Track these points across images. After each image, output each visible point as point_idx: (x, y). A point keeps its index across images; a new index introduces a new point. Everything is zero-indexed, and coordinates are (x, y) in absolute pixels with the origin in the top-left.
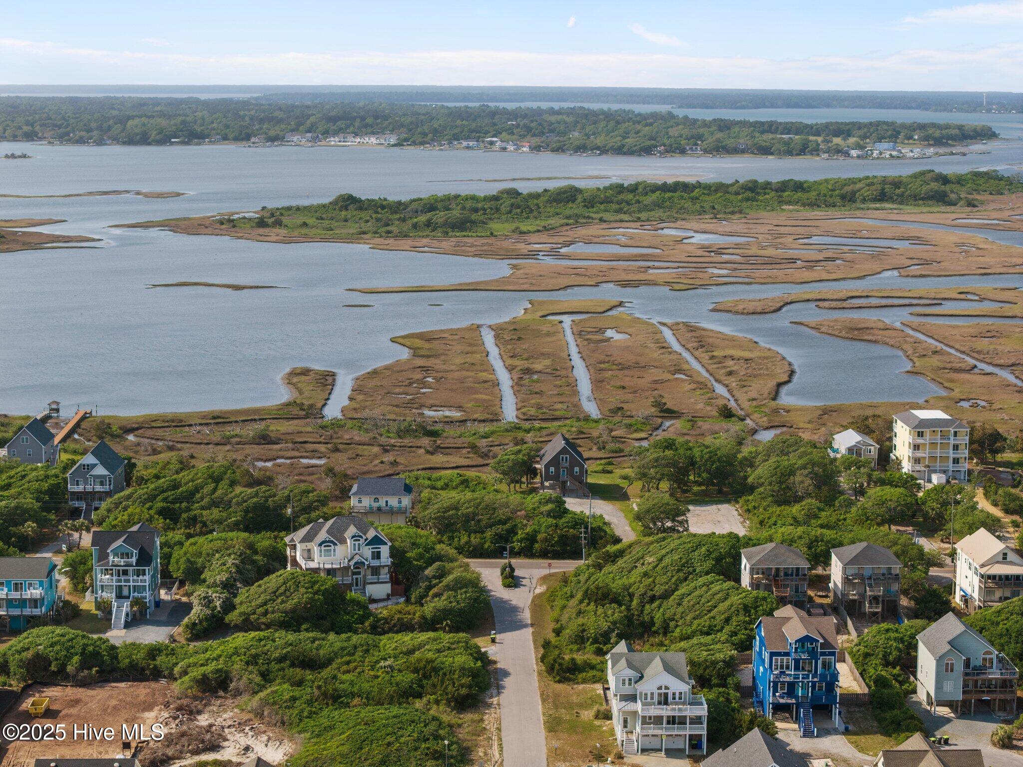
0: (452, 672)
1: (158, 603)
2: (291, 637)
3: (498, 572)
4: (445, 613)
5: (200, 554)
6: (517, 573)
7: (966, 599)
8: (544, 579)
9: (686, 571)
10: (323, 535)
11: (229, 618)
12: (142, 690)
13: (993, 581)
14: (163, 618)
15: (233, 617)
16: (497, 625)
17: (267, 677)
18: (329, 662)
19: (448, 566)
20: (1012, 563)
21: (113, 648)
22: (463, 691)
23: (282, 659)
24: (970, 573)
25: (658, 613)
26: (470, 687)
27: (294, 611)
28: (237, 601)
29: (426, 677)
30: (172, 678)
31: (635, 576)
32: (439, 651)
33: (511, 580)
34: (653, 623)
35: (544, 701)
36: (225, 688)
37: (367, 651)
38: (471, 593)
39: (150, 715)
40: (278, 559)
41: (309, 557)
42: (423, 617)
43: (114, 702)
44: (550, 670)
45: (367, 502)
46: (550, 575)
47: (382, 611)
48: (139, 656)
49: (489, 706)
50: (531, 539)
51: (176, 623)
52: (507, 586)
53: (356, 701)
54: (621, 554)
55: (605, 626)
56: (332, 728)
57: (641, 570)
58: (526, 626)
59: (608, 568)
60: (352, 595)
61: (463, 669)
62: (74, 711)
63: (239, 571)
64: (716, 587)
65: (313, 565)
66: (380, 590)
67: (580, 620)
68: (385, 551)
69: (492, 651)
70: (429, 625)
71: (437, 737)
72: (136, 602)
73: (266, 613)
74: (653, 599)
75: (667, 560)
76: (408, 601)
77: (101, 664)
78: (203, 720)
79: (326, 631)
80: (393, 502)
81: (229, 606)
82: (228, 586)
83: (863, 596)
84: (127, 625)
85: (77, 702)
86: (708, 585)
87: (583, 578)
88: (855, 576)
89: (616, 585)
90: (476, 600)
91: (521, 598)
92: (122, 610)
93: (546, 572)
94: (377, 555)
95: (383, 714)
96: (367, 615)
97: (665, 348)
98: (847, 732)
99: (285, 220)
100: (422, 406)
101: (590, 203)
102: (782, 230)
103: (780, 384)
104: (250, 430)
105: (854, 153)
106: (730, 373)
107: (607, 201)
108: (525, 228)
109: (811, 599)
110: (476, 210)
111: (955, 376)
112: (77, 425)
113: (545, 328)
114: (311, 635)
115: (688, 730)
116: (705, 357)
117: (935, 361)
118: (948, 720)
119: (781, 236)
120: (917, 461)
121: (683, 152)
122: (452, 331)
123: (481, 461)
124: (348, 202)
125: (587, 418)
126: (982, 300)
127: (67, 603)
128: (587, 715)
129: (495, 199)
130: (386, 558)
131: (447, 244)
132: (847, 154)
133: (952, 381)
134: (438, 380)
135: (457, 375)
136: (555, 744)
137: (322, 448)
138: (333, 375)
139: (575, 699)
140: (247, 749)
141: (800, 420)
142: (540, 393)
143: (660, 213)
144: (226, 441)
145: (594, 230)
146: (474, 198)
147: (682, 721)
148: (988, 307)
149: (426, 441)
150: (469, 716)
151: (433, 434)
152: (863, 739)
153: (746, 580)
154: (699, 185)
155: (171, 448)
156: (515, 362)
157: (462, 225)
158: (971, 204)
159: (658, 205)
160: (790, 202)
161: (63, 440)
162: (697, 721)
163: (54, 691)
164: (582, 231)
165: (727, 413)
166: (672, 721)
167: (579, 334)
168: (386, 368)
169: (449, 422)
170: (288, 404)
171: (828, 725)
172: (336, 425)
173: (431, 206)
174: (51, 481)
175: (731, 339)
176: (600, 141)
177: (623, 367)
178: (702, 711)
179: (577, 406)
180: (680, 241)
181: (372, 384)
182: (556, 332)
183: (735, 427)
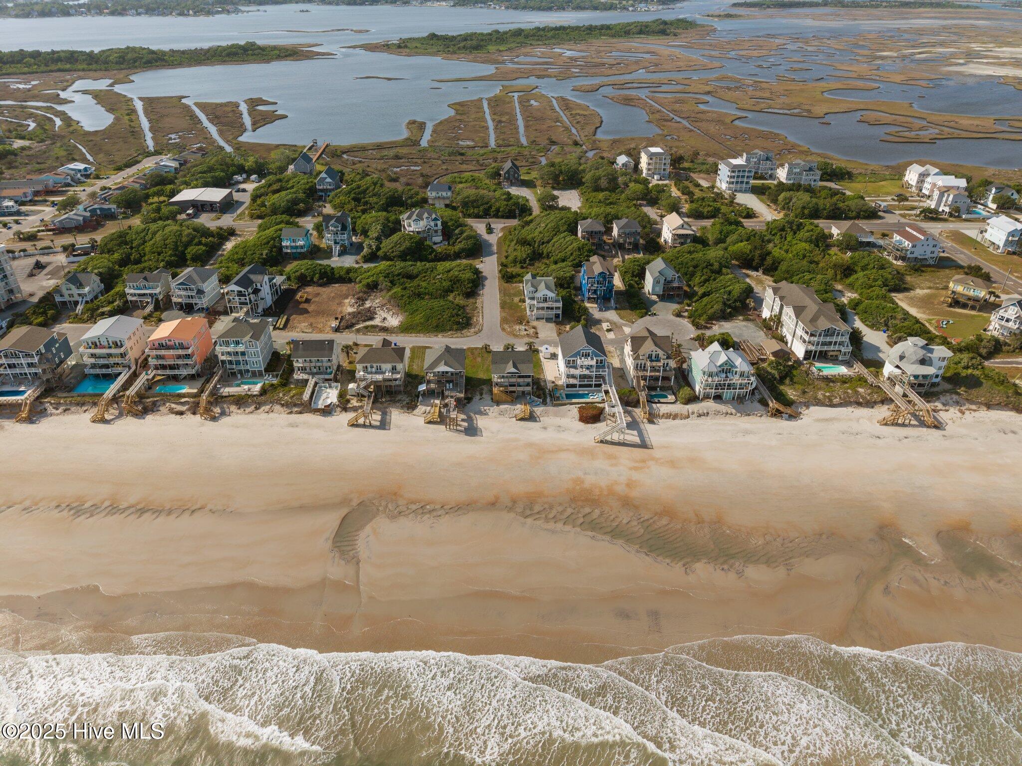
0: (465, 281)
1: (352, 244)
2: (402, 264)
3: (484, 226)
4: (463, 250)
5: (366, 224)
6: (492, 226)
7: (666, 243)
8: (502, 229)
9: (556, 231)
10: (414, 217)
11: (378, 254)
12: (344, 288)
13: (677, 237)
14: (354, 251)
15: (380, 253)
16: (483, 254)
17: (393, 283)
18: (417, 276)
19: (464, 228)
20: (683, 230)
21: (333, 269)
22: (469, 290)
23: (399, 275)
24: (667, 233)
25: (545, 249)
26: (472, 287)
27: (404, 251)
28: (381, 246)
29: (455, 283)
30: (356, 283)
31: (536, 233)
33: (490, 230)
34: (543, 254)
35: (500, 292)
36: (376, 288)
37: (432, 271)
38: (473, 239)
39: (347, 301)
40: (397, 226)
41: (410, 226)
42: (455, 253)
43: (333, 295)
44: (503, 277)
45: (434, 194)
46: (505, 227)
47: (439, 248)
48: (342, 273)
49: (479, 295)
50: (498, 210)
51: (358, 254)
52: (488, 233)
53: (427, 297)
54: (531, 221)
55: (524, 256)
56: (417, 310)
57: (539, 230)
58: (494, 254)
59: (526, 228)
60: (428, 243)
61: (469, 279)
62: (317, 299)
63: (382, 232)
64: (567, 239)
65: (411, 229)
66: (438, 239)
67: (515, 254)
68: (439, 223)
69: (480, 266)
70: (457, 256)
72: (342, 246)
73: (393, 252)
74: (543, 243)
75: (549, 226)
76: (449, 244)
77: (327, 277)
78: (368, 304)
79: (415, 261)
80: (444, 194)
81: (378, 248)
82: (378, 239)
83: (625, 241)
84: (339, 255)
85: (318, 294)
86: (564, 238)
87: (517, 232)
88: (623, 233)
89: (529, 237)
90: (475, 244)
91: (493, 239)
92: (337, 249)
93: (503, 225)
94: (436, 225)
95: (437, 304)
96: (433, 250)
97: (553, 109)
98: (616, 309)
99: (408, 45)
100: (458, 139)
101: (526, 37)
102: (601, 49)
103: (597, 128)
104: (392, 153)
105: (631, 9)
106: (578, 123)
107: (533, 35)
108: (501, 48)
109: (605, 242)
110: (482, 40)
111: (665, 123)
112: (324, 150)
113: (507, 100)
114: (410, 263)
115: (554, 312)
116: (568, 114)
117: (657, 116)
118: (656, 302)
119: (600, 52)
120: (649, 170)
121: (564, 9)
122: (472, 101)
123: (480, 168)
124: (433, 36)
125: (522, 146)
126: (677, 84)
127: (315, 245)
128: (516, 299)
129: (490, 34)
130: (440, 227)
131: (471, 57)
132: (628, 9)
133: (664, 126)
134: (465, 126)
135: (472, 123)
136: (504, 314)
137: (419, 161)
138: (425, 123)
139: (512, 291)
140: (385, 319)
141: (604, 146)
142: (504, 133)
143: (553, 41)
144: (382, 158)
145: (528, 50)
146: (482, 34)
147: (552, 308)
148: (680, 88)
149: (459, 158)
150: (471, 300)
151: (462, 154)
152: (622, 312)
153: (580, 234)
154: (569, 27)
155: (360, 162)
156: (495, 117)
157: (477, 48)
158: (675, 35)
159: (553, 37)
160: (604, 35)
161: (318, 159)
162: (558, 308)
163: (309, 289)
164: (523, 50)
165: (576, 144)
166: (548, 308)
167: (520, 103)
168: (445, 120)
169: (469, 147)
170: (407, 139)
171: (609, 305)
172: (425, 150)
173: (466, 38)
174: (310, 184)
175: (579, 105)
176: (532, 4)
177: (536, 119)
178: (560, 305)
179: (518, 140)
180: (560, 55)
181: (440, 128)
182: (511, 102)
183: (578, 150)
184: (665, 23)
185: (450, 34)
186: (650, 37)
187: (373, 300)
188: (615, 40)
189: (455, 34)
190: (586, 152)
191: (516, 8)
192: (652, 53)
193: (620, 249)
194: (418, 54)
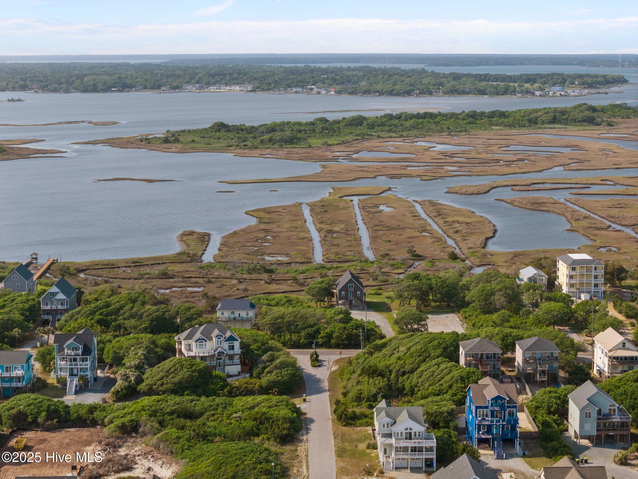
0: (278, 420)
1: (96, 379)
2: (178, 399)
3: (308, 357)
4: (275, 384)
5: (121, 348)
6: (320, 358)
7: (600, 372)
8: (337, 362)
9: (424, 355)
10: (198, 335)
11: (139, 388)
12: (85, 433)
13: (616, 361)
14: (99, 388)
15: (142, 387)
16: (307, 391)
18: (201, 414)
19: (276, 354)
20: (628, 349)
21: (67, 407)
22: (285, 432)
23: (171, 413)
24: (602, 356)
25: (407, 382)
26: (289, 429)
27: (180, 383)
28: (144, 377)
29: (261, 423)
30: (103, 425)
31: (393, 359)
32: (270, 407)
33: (316, 362)
34: (404, 389)
35: (335, 438)
36: (137, 432)
37: (225, 408)
38: (290, 371)
39: (89, 448)
40: (170, 350)
41: (190, 349)
42: (261, 386)
43: (67, 441)
44: (340, 418)
45: (227, 314)
46: (341, 359)
47: (234, 382)
48: (83, 412)
49: (301, 441)
50: (329, 336)
51: (107, 391)
52: (314, 366)
53: (218, 439)
54: (384, 345)
55: (374, 390)
56: (201, 456)
57: (397, 355)
58: (325, 391)
59: (376, 355)
60: (217, 372)
61: (284, 418)
62: (42, 446)
63: (146, 358)
64: (443, 366)
65: (192, 354)
66: (234, 369)
67: (359, 387)
68: (237, 344)
69: (303, 407)
70: (265, 390)
71: (268, 461)
72: (82, 378)
73: (162, 384)
74: (404, 373)
75: (413, 349)
76: (251, 376)
77: (59, 417)
78: (122, 452)
80: (243, 314)
81: (139, 380)
82: (139, 368)
83: (535, 370)
84: (76, 393)
85: (43, 441)
86: (438, 365)
87: (360, 361)
88: (531, 358)
89: (381, 365)
90: (294, 375)
91: (322, 374)
92: (73, 383)
93: (338, 357)
94: (232, 348)
95: (233, 446)
96: (226, 385)
97: (416, 216)
98: (524, 456)
99: (181, 139)
100: (264, 254)
101: (372, 126)
102: (491, 142)
103: (487, 239)
104: (156, 270)
105: (537, 93)
106: (457, 232)
107: (382, 125)
108: (330, 142)
109: (503, 373)
110: (300, 131)
111: (598, 232)
112: (49, 268)
113: (342, 205)
114: (190, 398)
115: (424, 456)
116: (441, 222)
117: (585, 223)
118: (587, 448)
119: (491, 145)
120: (572, 285)
121: (431, 93)
122: (284, 208)
123: (300, 288)
124: (221, 127)
125: (366, 261)
126: (615, 184)
127: (39, 379)
128: (362, 446)
129: (312, 124)
130: (237, 349)
131: (281, 153)
132: (533, 94)
133: (595, 235)
134: (274, 237)
135: (286, 234)
136: (341, 464)
137: (201, 281)
138: (209, 235)
139: (355, 436)
140: (149, 469)
141: (500, 261)
142: (337, 245)
143: (415, 132)
144: (141, 277)
145: (374, 143)
146: (299, 124)
147: (420, 450)
148: (619, 189)
149: (265, 276)
150: (288, 448)
151: (270, 271)
152: (534, 460)
153: (462, 361)
154: (440, 114)
155: (106, 282)
156: (322, 226)
157: (291, 141)
158: (610, 125)
159: (414, 127)
160: (496, 125)
161: (39, 277)
162: (430, 449)
163: (29, 435)
164: (366, 144)
165: (454, 257)
166: (414, 449)
167: (363, 208)
168: (242, 230)
169: (280, 264)
170: (180, 254)
171: (511, 451)
172: (210, 266)
173: (272, 129)
174: (30, 303)
175: (459, 210)
176: (379, 87)
177: (390, 229)
178: (433, 443)
179: (361, 253)
180: (428, 149)
181: (232, 240)
182: (348, 207)
183: (459, 265)
184: (593, 109)
185: (248, 124)
186: (570, 128)
187: (132, 447)
188: (514, 131)
189: (256, 124)
190: (471, 268)
191: (353, 93)
192: (575, 147)
193: (528, 383)
194: (195, 150)
